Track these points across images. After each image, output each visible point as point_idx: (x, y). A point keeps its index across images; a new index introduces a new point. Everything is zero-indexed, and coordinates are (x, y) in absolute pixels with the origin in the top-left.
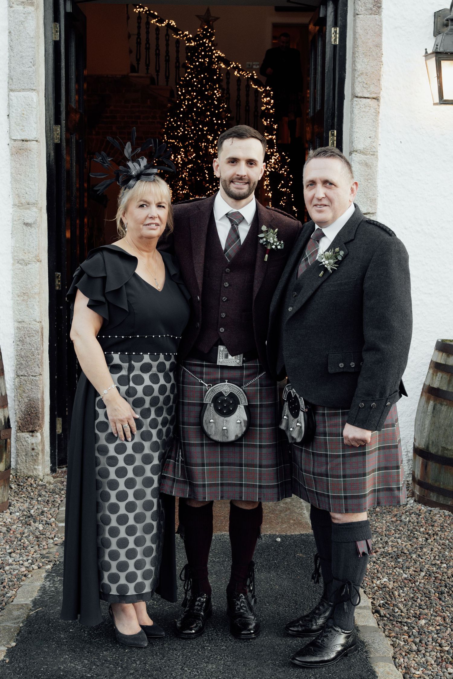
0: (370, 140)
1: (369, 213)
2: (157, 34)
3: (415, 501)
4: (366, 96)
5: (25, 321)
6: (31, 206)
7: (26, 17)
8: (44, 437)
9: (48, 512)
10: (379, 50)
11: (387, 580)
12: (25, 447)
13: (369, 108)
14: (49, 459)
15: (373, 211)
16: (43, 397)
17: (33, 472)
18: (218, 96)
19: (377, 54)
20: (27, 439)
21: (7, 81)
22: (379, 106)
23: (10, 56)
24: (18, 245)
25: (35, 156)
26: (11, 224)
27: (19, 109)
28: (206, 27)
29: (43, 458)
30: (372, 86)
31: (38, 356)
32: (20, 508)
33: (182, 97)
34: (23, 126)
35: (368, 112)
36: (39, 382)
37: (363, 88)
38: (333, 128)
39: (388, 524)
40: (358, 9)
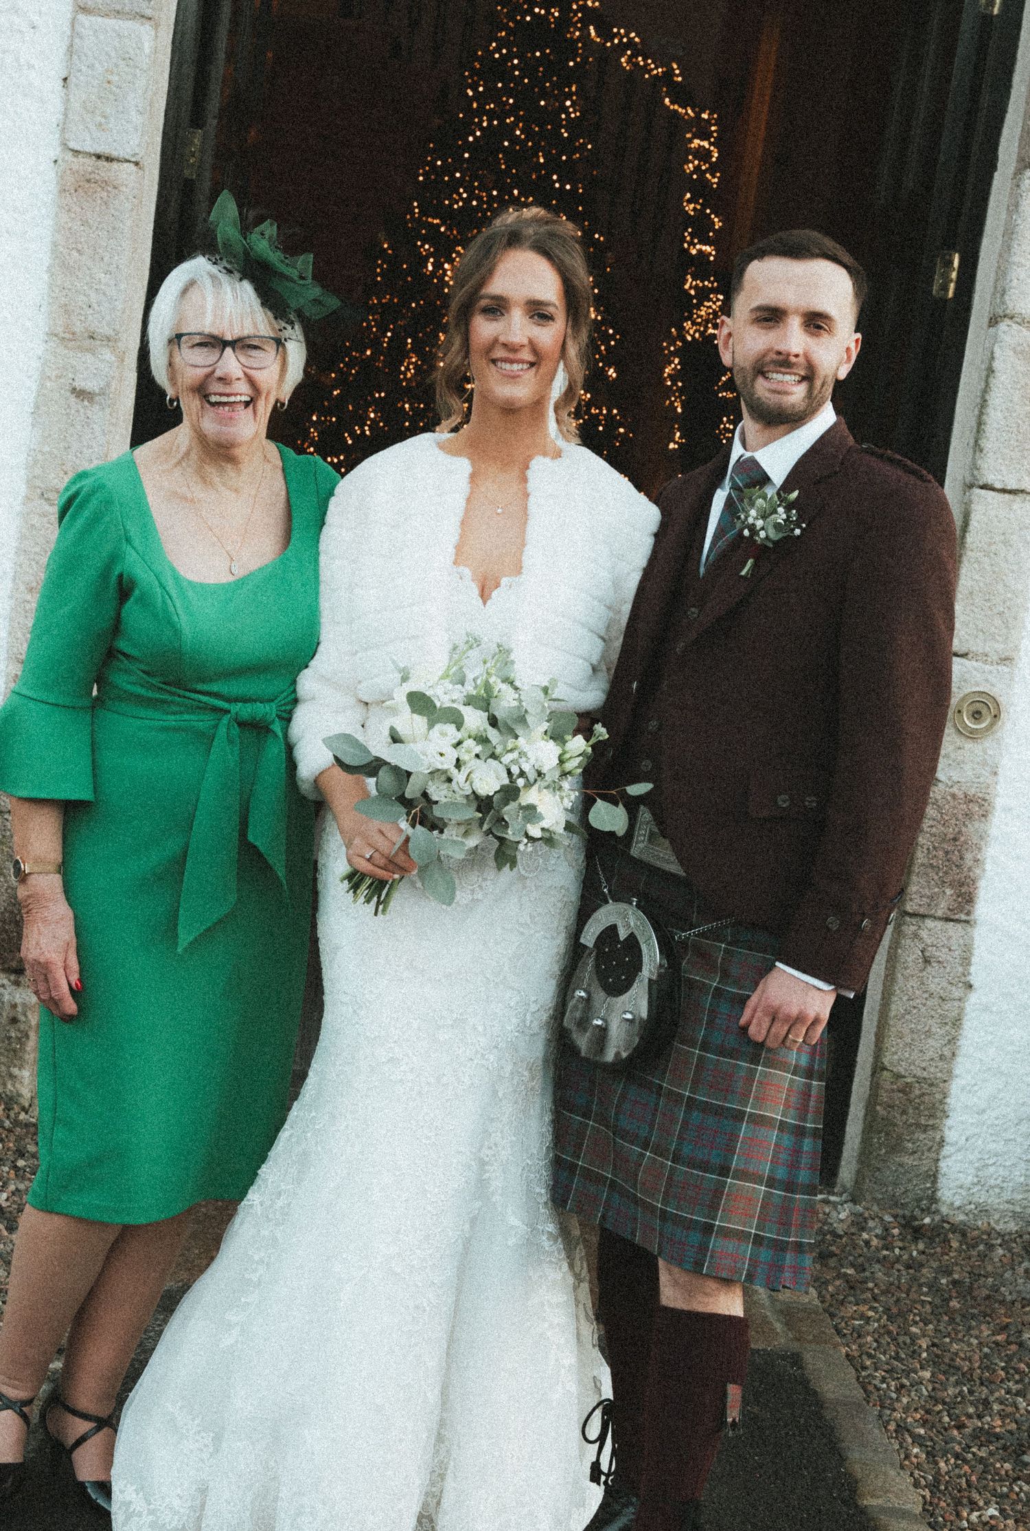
1: (1022, 491)
6: (99, 343)
11: (996, 1513)
18: (573, 115)
20: (0, 991)
24: (49, 448)
25: (128, 206)
26: (36, 387)
27: (99, 67)
33: (475, 105)
34: (104, 117)
38: (950, 245)
39: (986, 1350)
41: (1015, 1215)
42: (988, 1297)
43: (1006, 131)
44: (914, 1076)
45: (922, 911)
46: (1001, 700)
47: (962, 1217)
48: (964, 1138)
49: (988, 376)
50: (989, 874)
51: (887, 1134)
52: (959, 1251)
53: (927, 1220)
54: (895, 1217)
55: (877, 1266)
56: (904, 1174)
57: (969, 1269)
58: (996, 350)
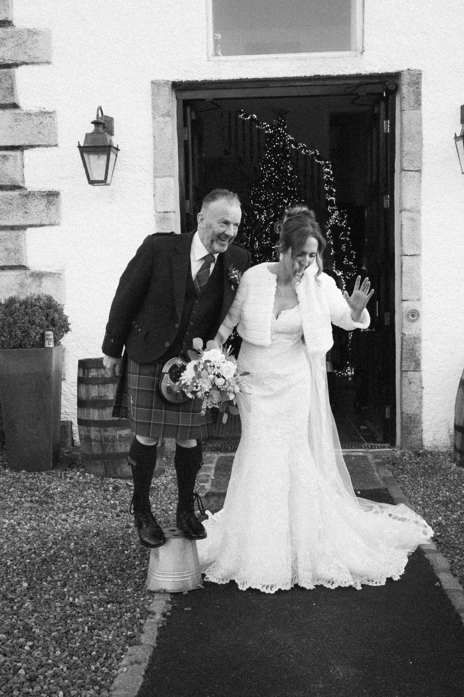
0: (415, 201)
1: (416, 255)
3: (457, 465)
4: (411, 170)
7: (165, 125)
10: (420, 135)
13: (414, 178)
15: (419, 253)
18: (290, 169)
19: (419, 139)
21: (153, 171)
22: (421, 176)
23: (155, 154)
25: (174, 223)
27: (161, 190)
30: (416, 162)
34: (165, 202)
35: (413, 181)
37: (409, 164)
38: (386, 193)
40: (404, 107)
41: (445, 447)
42: (439, 468)
43: (396, 163)
44: (412, 414)
45: (407, 370)
46: (419, 311)
47: (431, 449)
48: (428, 428)
49: (402, 226)
50: (423, 357)
51: (407, 430)
52: (431, 458)
53: (421, 451)
54: (413, 451)
55: (408, 465)
56: (413, 440)
57: (433, 462)
58: (402, 219)
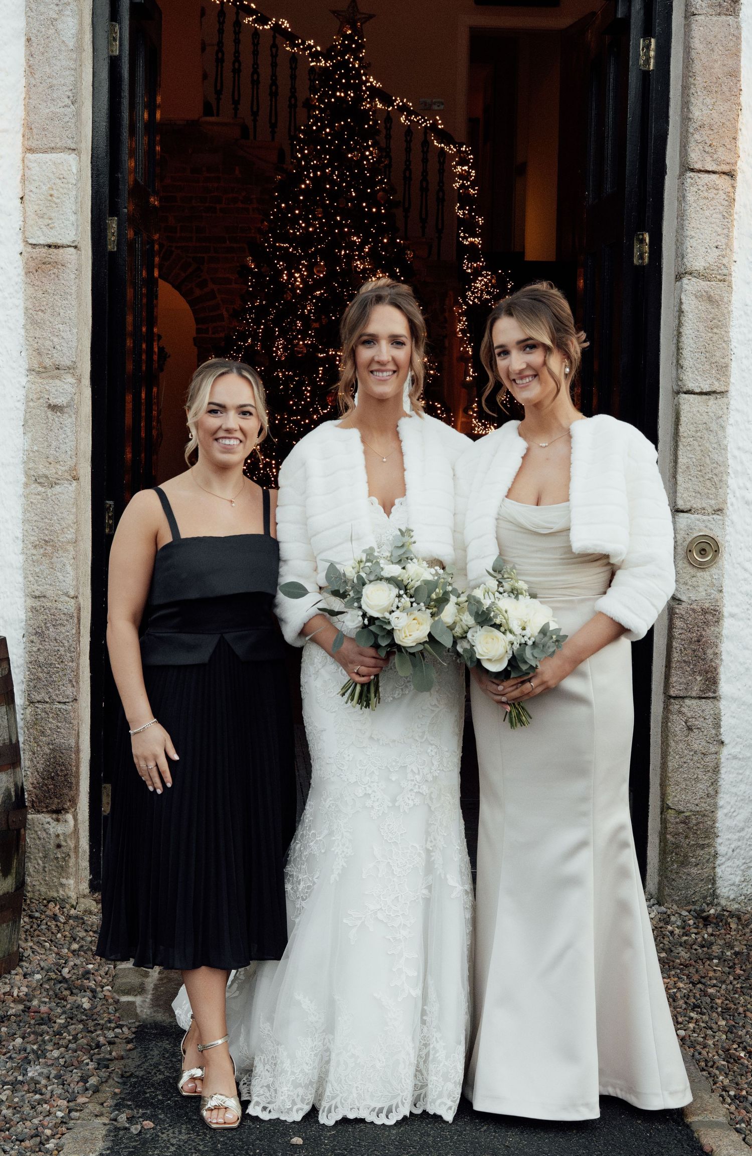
0: (717, 252)
1: (714, 392)
2: (256, 45)
4: (710, 169)
5: (48, 595)
6: (63, 372)
7: (60, 11)
8: (79, 821)
9: (96, 973)
10: (735, 81)
12: (42, 841)
13: (715, 192)
14: (87, 864)
15: (722, 389)
16: (77, 743)
17: (58, 891)
18: (371, 161)
19: (730, 90)
20: (47, 826)
21: (21, 132)
22: (733, 187)
23: (29, 87)
24: (36, 448)
25: (73, 276)
26: (23, 408)
27: (44, 187)
28: (349, 32)
29: (77, 863)
30: (721, 150)
31: (71, 664)
32: (42, 964)
33: (303, 163)
34: (50, 219)
35: (713, 198)
36: (72, 713)
37: (703, 153)
38: (641, 227)
40: (696, 5)
43: (670, 148)
44: (691, 811)
45: (682, 694)
46: (719, 539)
47: (736, 906)
48: (730, 850)
49: (679, 316)
50: (724, 663)
51: (676, 854)
52: (737, 930)
53: (712, 911)
54: (689, 912)
55: (680, 949)
56: (693, 879)
57: (745, 942)
58: (683, 297)
